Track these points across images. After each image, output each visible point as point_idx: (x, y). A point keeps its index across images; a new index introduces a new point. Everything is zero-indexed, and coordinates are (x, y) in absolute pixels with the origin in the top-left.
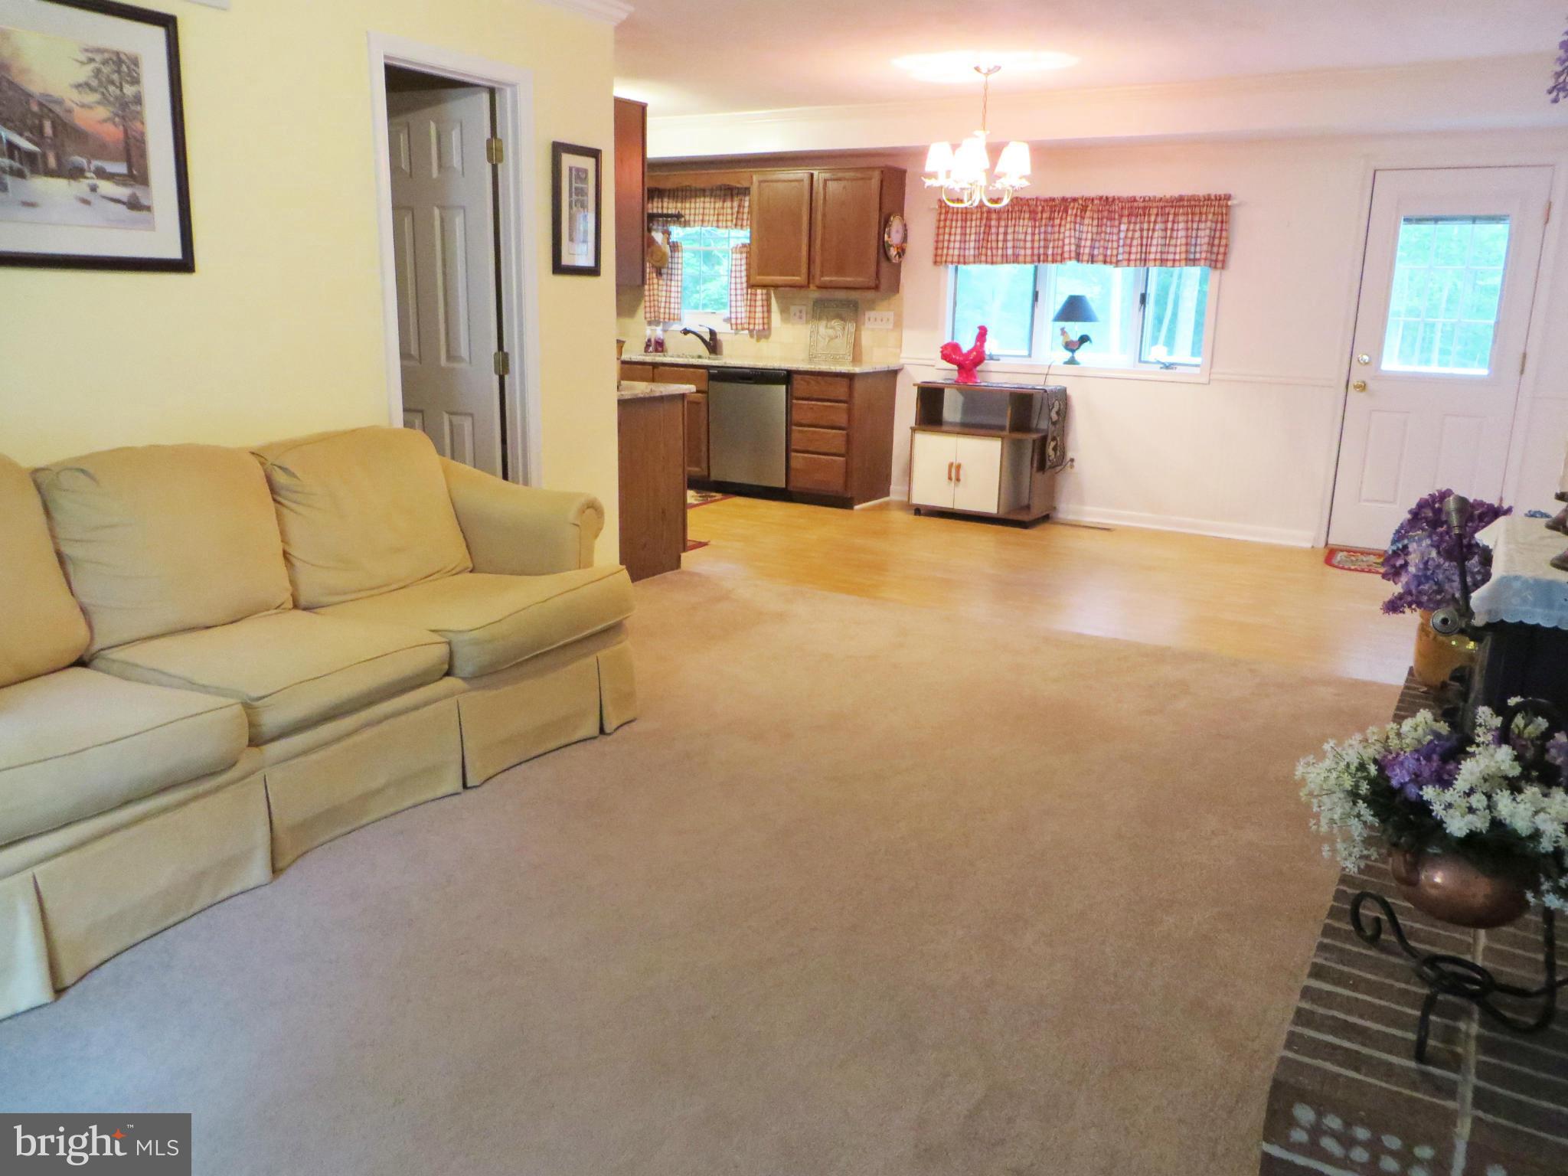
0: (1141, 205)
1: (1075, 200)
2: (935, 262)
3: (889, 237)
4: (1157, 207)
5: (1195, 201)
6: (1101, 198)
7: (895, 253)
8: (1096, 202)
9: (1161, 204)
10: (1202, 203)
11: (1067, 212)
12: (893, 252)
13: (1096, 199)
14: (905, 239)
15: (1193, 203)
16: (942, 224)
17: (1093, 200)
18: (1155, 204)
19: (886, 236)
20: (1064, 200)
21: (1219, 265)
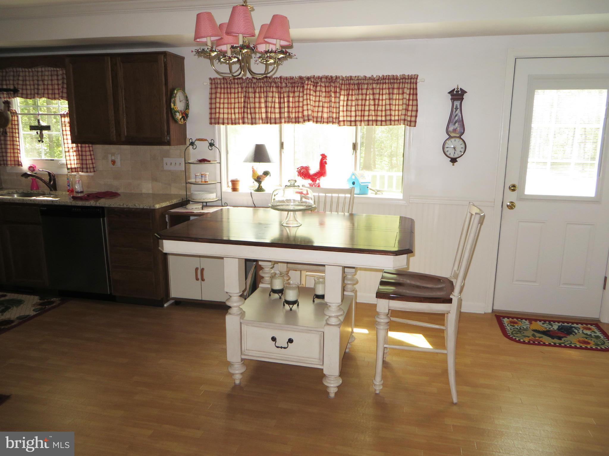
0: (356, 82)
1: (308, 79)
2: (211, 123)
3: (174, 105)
4: (367, 84)
5: (394, 79)
6: (326, 77)
7: (180, 117)
8: (323, 80)
9: (371, 81)
10: (398, 81)
11: (303, 87)
12: (179, 116)
13: (324, 77)
14: (187, 106)
15: (392, 81)
16: (214, 96)
17: (321, 78)
18: (366, 82)
19: (172, 105)
20: (301, 78)
21: (413, 124)
